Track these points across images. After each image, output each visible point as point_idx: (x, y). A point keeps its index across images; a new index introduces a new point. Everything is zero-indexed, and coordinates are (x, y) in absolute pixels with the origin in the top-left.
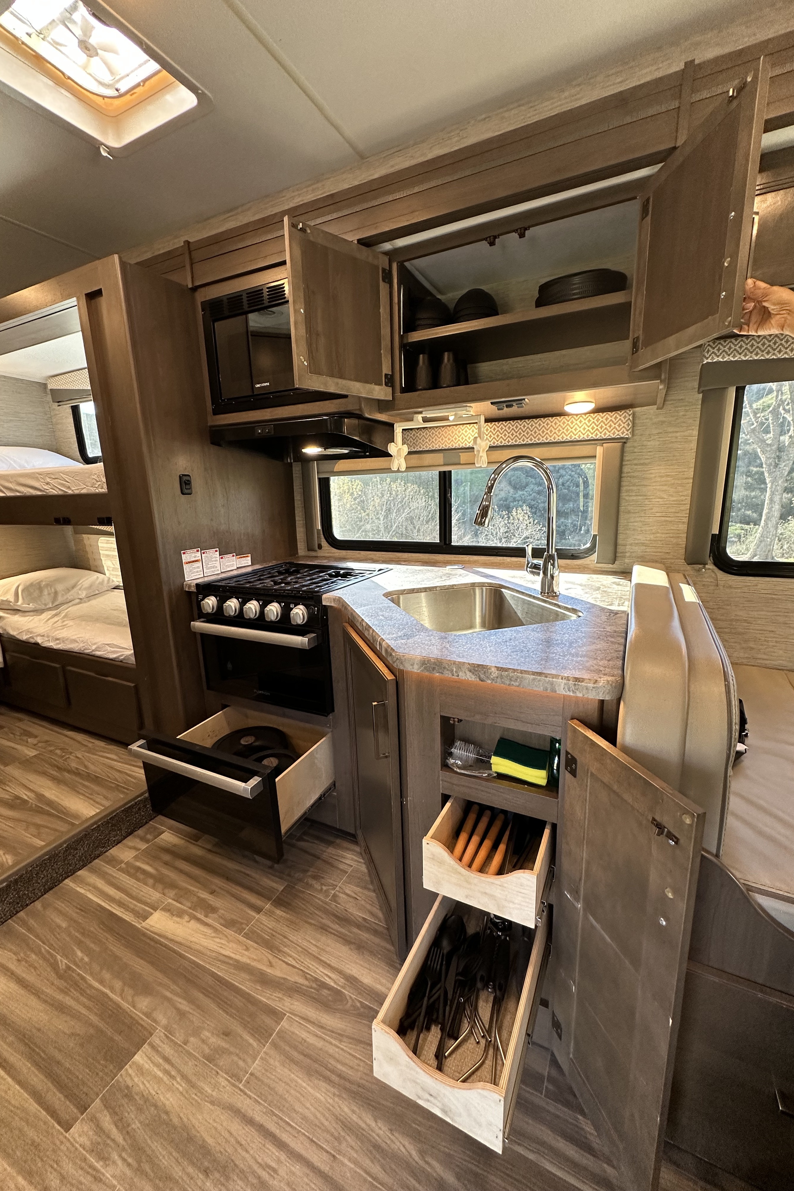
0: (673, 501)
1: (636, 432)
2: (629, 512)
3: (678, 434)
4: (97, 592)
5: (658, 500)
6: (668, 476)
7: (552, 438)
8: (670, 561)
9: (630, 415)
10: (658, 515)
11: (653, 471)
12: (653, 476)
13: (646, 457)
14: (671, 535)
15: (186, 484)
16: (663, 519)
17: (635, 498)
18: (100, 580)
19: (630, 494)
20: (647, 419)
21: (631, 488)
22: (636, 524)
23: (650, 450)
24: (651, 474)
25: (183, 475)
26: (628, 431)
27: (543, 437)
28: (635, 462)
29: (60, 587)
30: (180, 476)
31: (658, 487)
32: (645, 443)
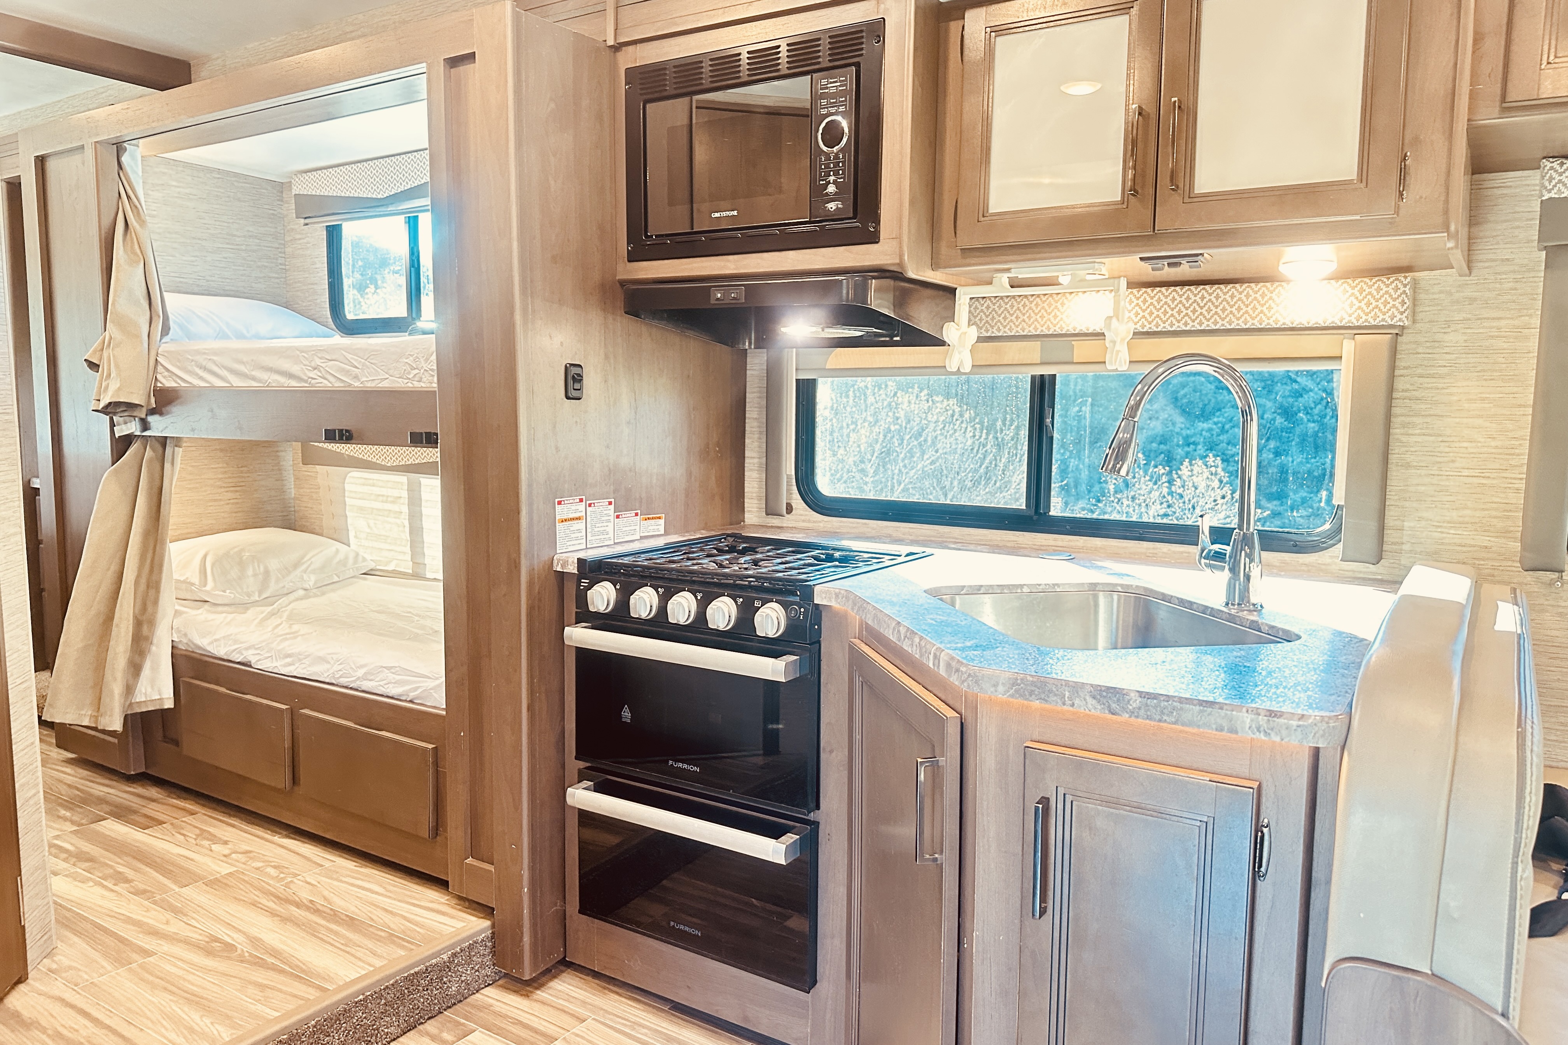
0: (1496, 447)
1: (1419, 316)
2: (1408, 466)
3: (1503, 323)
4: (336, 579)
5: (1465, 444)
6: (1483, 399)
7: (1255, 322)
8: (1490, 563)
9: (1405, 286)
10: (1466, 473)
11: (1454, 390)
12: (1455, 398)
13: (1442, 363)
14: (1494, 513)
15: (575, 380)
16: (1475, 480)
17: (1419, 439)
18: (341, 556)
19: (1410, 431)
20: (1441, 292)
21: (1414, 419)
22: (1423, 488)
23: (1447, 350)
24: (1451, 394)
25: (571, 365)
26: (1402, 313)
27: (1238, 319)
28: (1419, 371)
29: (273, 564)
30: (566, 366)
31: (1465, 420)
32: (1438, 337)
